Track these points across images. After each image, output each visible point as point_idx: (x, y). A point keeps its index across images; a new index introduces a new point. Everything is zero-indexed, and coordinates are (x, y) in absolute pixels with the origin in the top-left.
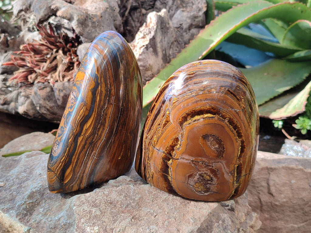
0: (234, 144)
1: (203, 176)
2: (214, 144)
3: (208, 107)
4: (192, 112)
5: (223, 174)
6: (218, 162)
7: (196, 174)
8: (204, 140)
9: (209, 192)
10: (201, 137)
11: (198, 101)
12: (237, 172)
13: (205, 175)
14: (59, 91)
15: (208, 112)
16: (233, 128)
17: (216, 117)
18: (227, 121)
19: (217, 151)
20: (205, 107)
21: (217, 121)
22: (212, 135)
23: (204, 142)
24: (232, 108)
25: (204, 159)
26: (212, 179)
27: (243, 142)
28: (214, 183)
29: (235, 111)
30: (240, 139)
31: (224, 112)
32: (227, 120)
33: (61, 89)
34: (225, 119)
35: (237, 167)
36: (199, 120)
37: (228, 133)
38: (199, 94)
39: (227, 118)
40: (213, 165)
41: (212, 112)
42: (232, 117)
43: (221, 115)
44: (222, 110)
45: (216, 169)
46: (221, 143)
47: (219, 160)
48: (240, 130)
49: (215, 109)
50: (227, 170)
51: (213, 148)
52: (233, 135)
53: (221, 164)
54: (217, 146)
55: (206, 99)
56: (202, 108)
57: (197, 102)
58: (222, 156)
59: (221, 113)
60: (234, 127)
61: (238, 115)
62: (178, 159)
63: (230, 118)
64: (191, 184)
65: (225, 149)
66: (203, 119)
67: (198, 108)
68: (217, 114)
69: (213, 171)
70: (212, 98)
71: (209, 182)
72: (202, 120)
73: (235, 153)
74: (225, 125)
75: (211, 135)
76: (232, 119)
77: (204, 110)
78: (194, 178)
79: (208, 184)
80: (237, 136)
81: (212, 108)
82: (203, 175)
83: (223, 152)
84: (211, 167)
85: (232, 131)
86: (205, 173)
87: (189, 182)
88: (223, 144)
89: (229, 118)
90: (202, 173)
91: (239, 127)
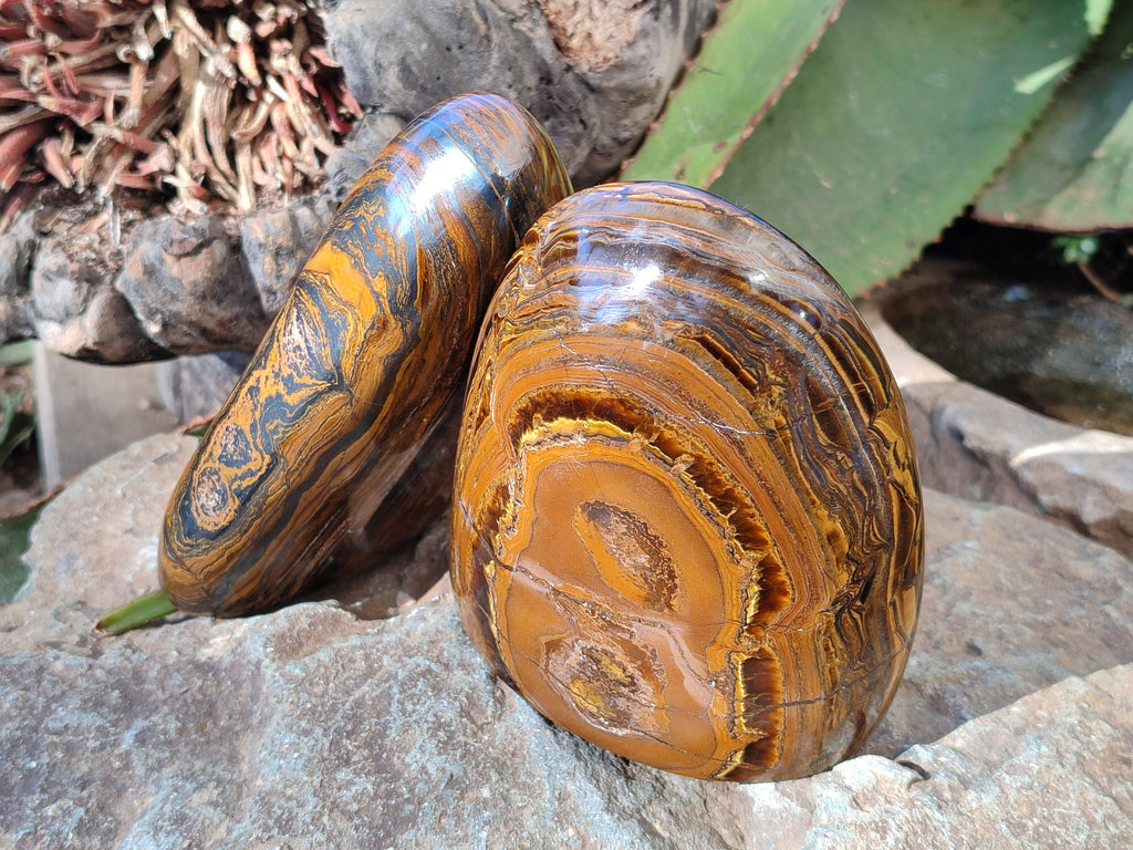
0: (722, 569)
1: (597, 662)
2: (632, 549)
3: (605, 394)
4: (548, 400)
5: (680, 677)
6: (655, 624)
7: (574, 646)
8: (591, 523)
9: (626, 727)
10: (579, 510)
11: (571, 360)
12: (744, 682)
13: (606, 661)
14: (277, 254)
15: (603, 412)
16: (711, 500)
17: (637, 440)
18: (683, 467)
19: (646, 579)
20: (593, 390)
21: (640, 460)
22: (622, 509)
23: (593, 532)
24: (711, 416)
25: (597, 598)
26: (634, 684)
27: (767, 568)
28: (643, 698)
29: (728, 434)
30: (752, 554)
31: (671, 428)
32: (684, 462)
33: (285, 244)
34: (675, 455)
35: (746, 664)
36: (570, 437)
37: (690, 517)
38: (580, 330)
39: (684, 457)
40: (633, 629)
41: (619, 415)
42: (707, 457)
43: (655, 436)
44: (663, 418)
45: (645, 647)
46: (658, 552)
47: (656, 616)
48: (752, 516)
49: (631, 409)
50: (696, 664)
51: (627, 563)
52: (715, 529)
53: (665, 633)
54: (643, 559)
55: (600, 360)
56: (581, 390)
57: (565, 362)
58: (670, 606)
59: (657, 429)
60: (721, 497)
61: (742, 451)
62: (511, 569)
63: (699, 458)
64: (557, 676)
65: (677, 581)
66: (585, 437)
67: (568, 389)
68: (641, 431)
69: (634, 653)
70: (624, 357)
71: (625, 690)
72: (581, 440)
73: (728, 607)
74: (674, 483)
75: (615, 508)
76: (711, 464)
77: (591, 402)
78: (567, 657)
79: (621, 695)
80: (737, 538)
81: (622, 402)
82: (599, 657)
83: (672, 590)
84: (626, 636)
85: (708, 514)
86: (606, 653)
87: (550, 667)
88: (669, 559)
89: (692, 455)
90: (592, 648)
91: (748, 501)
